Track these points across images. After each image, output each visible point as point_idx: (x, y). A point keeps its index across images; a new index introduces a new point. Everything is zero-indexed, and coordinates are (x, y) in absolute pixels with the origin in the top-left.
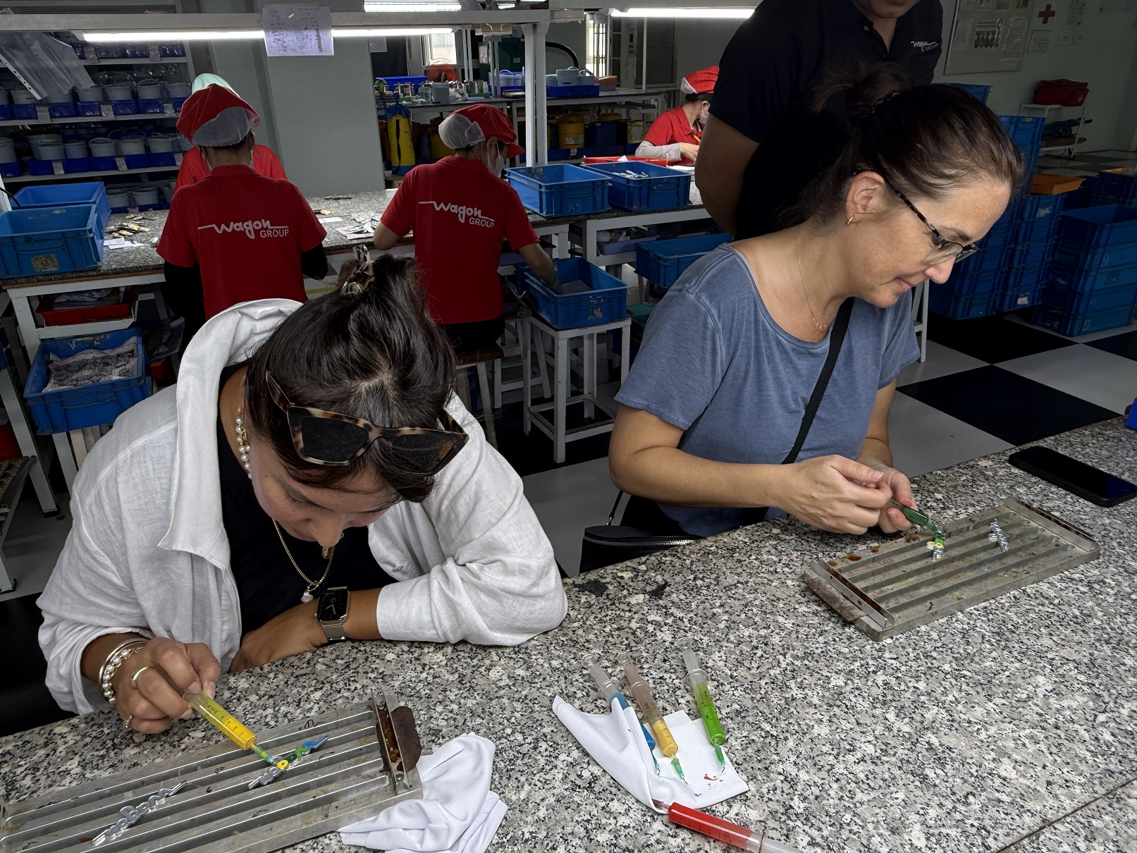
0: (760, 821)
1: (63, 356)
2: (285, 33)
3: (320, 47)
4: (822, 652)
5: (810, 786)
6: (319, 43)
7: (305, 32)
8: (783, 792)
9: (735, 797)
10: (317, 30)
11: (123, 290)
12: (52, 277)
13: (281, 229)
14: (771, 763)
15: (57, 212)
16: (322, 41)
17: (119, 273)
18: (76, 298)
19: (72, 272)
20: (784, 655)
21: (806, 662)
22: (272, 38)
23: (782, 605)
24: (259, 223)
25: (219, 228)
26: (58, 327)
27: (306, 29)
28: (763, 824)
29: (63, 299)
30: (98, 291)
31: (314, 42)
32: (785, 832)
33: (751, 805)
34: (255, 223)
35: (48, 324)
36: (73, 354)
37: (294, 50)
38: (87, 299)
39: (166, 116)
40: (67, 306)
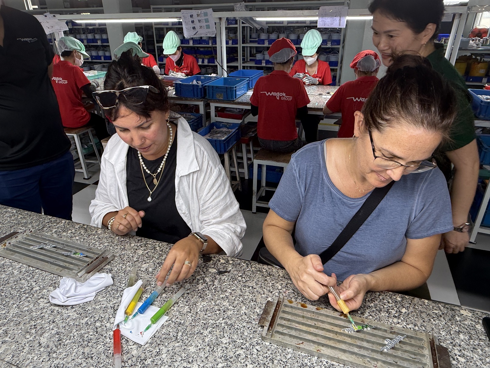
0: (133, 356)
1: (217, 128)
2: (326, 18)
3: (340, 24)
4: (237, 328)
5: (160, 360)
6: (340, 22)
7: (335, 18)
8: (151, 354)
9: (138, 344)
10: (340, 17)
11: (244, 110)
12: (220, 101)
13: (289, 98)
14: (163, 345)
15: (237, 79)
16: (341, 22)
17: (240, 104)
18: (232, 109)
19: (226, 100)
20: (223, 319)
21: (226, 327)
22: (320, 20)
23: (252, 304)
24: (282, 94)
25: (267, 93)
26: (221, 118)
27: (336, 16)
28: (132, 357)
29: (228, 109)
30: (239, 109)
31: (338, 22)
32: (133, 364)
33: (138, 350)
34: (281, 93)
35: (218, 117)
36: (220, 128)
37: (328, 25)
38: (235, 111)
39: (328, 46)
40: (229, 112)
